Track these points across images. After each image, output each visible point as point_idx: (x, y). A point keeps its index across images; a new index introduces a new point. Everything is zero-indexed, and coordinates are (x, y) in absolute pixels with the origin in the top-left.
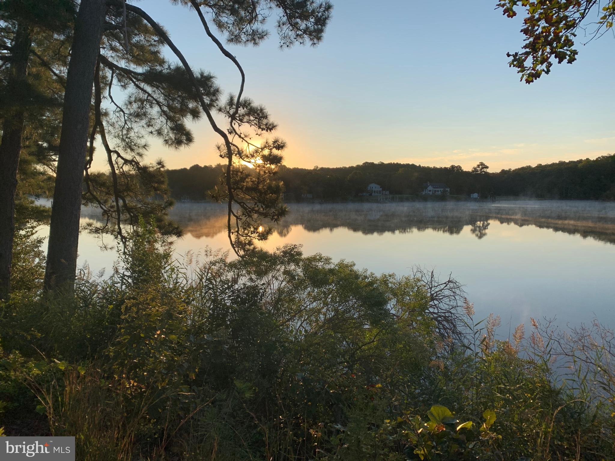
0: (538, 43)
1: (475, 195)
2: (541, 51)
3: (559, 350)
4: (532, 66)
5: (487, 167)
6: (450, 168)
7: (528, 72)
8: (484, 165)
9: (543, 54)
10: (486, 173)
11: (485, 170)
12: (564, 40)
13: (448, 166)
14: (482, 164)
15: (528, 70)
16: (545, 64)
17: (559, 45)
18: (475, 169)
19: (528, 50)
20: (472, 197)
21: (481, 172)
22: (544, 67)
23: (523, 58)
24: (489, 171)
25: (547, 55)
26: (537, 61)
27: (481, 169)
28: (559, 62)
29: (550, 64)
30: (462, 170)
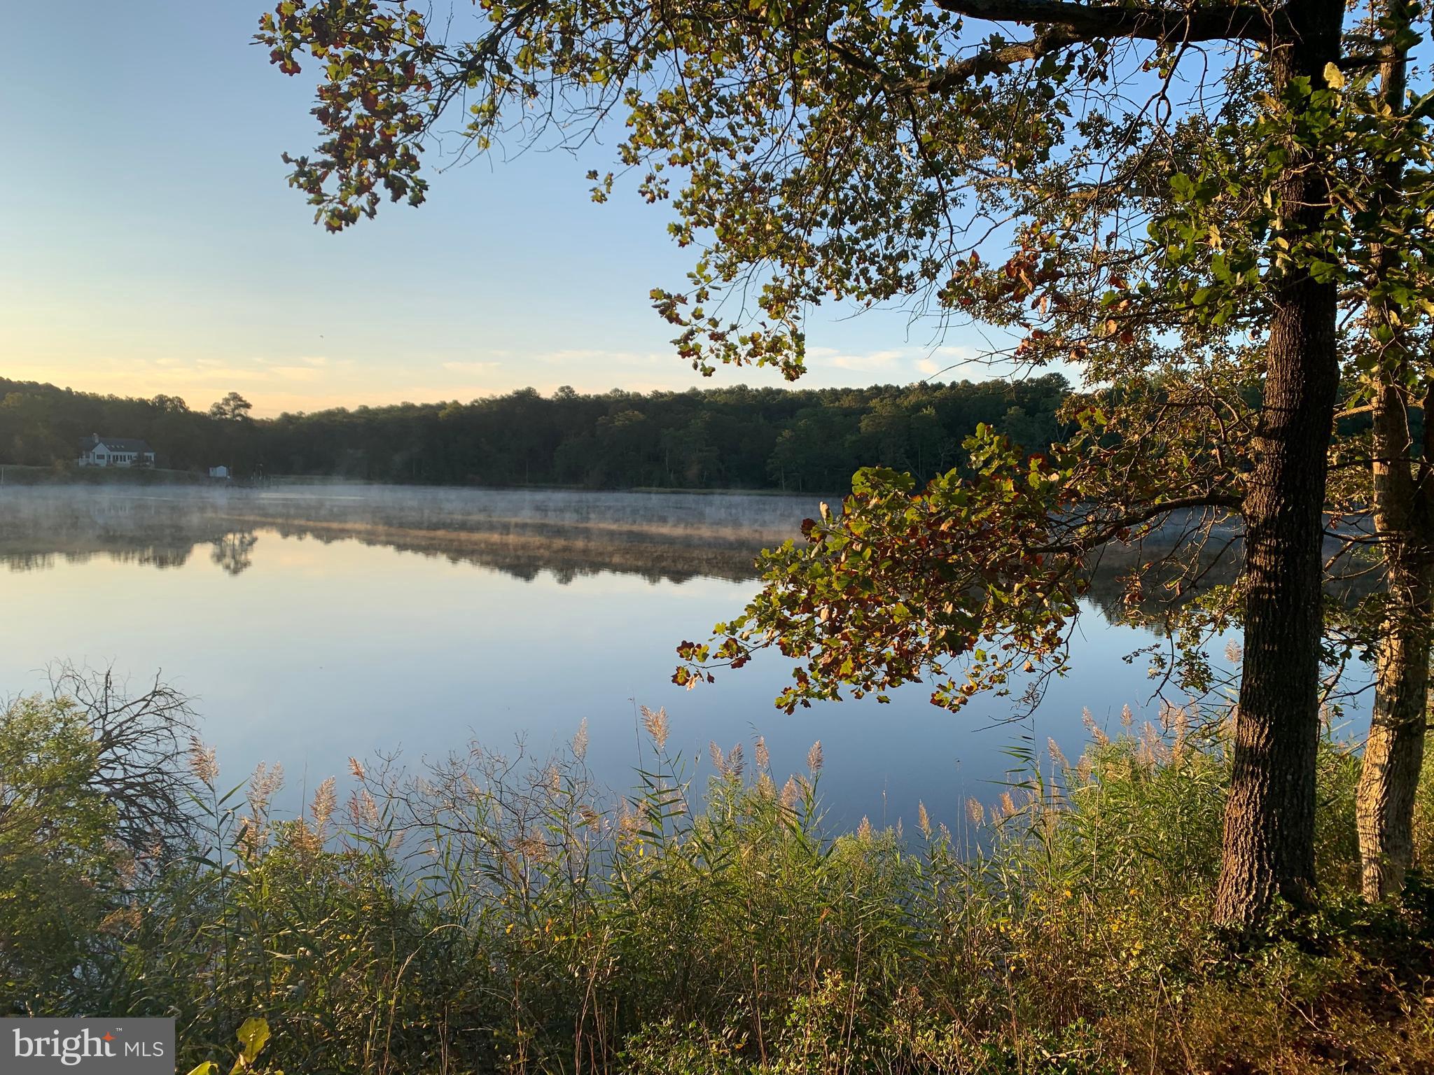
0: (350, 148)
1: (221, 471)
2: (356, 165)
3: (408, 817)
4: (339, 194)
5: (248, 406)
6: (154, 403)
7: (331, 206)
8: (240, 400)
9: (360, 174)
10: (247, 420)
11: (242, 411)
12: (402, 156)
13: (150, 395)
14: (235, 397)
15: (331, 201)
16: (365, 196)
17: (393, 162)
18: (219, 407)
19: (328, 157)
20: (212, 474)
21: (234, 416)
22: (363, 200)
23: (319, 173)
24: (253, 414)
25: (368, 178)
26: (348, 184)
27: (233, 410)
28: (395, 199)
29: (375, 200)
30: (186, 410)
